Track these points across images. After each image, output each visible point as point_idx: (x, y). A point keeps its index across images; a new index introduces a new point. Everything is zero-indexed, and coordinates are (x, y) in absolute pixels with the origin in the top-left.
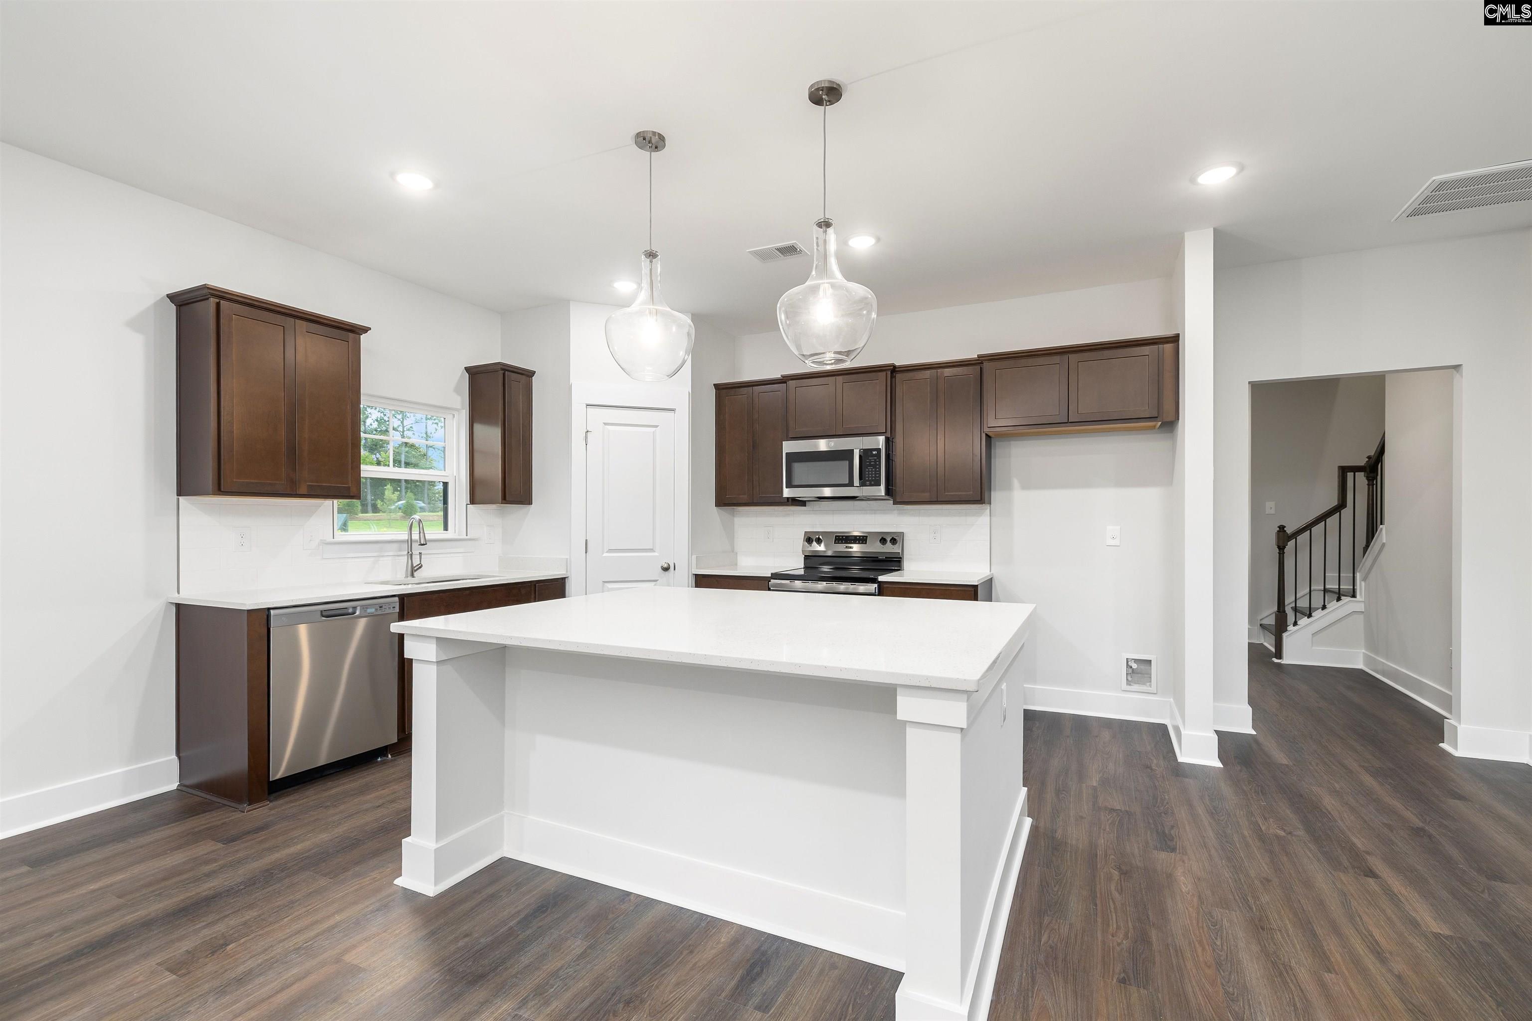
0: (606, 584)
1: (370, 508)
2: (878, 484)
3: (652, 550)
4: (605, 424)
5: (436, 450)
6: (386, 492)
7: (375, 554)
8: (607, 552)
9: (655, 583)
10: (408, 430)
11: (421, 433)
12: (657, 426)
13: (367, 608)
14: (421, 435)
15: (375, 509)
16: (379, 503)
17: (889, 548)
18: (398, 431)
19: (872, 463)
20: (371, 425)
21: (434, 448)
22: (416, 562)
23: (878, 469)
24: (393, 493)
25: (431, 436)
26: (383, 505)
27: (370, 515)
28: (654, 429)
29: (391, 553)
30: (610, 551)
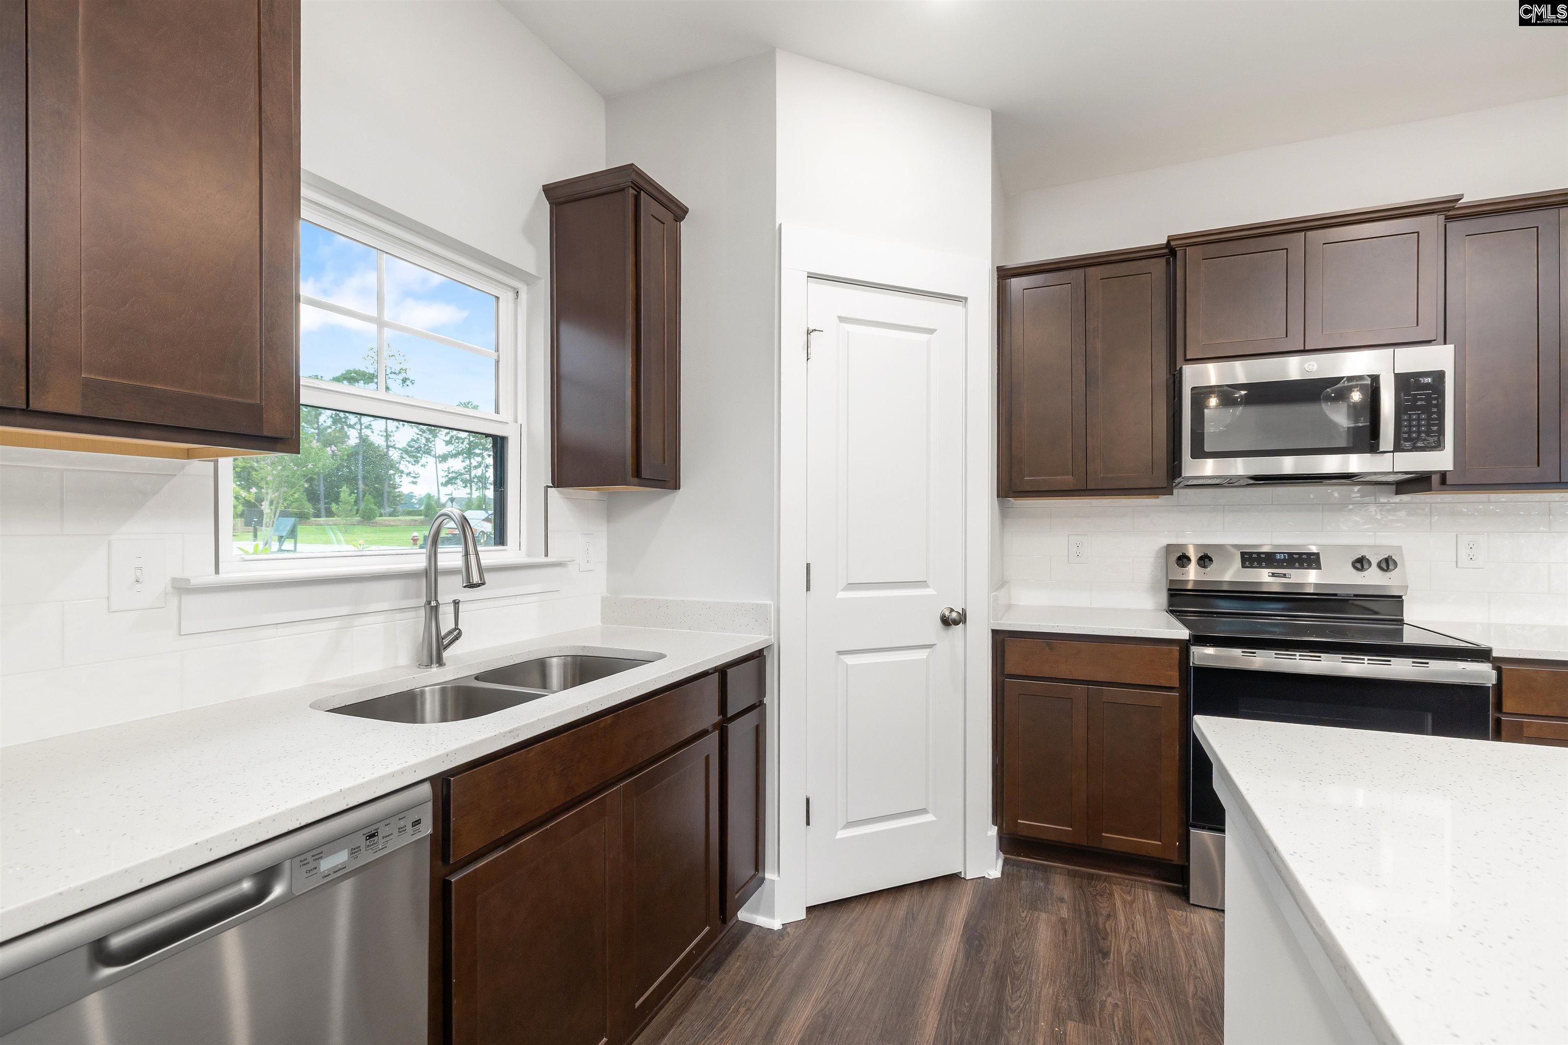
0: (842, 657)
1: (323, 512)
2: (1439, 445)
3: (923, 584)
4: (842, 319)
5: (397, 450)
6: (342, 495)
7: (344, 610)
8: (845, 589)
9: (928, 650)
10: (367, 427)
11: (381, 431)
12: (931, 331)
13: (319, 857)
14: (381, 434)
15: (329, 513)
16: (334, 507)
17: (1372, 579)
18: (355, 429)
19: (1419, 403)
20: (325, 421)
21: (395, 448)
22: (447, 624)
23: (1435, 416)
24: (350, 495)
25: (391, 434)
26: (338, 508)
27: (322, 520)
28: (924, 337)
29: (385, 606)
30: (852, 586)
